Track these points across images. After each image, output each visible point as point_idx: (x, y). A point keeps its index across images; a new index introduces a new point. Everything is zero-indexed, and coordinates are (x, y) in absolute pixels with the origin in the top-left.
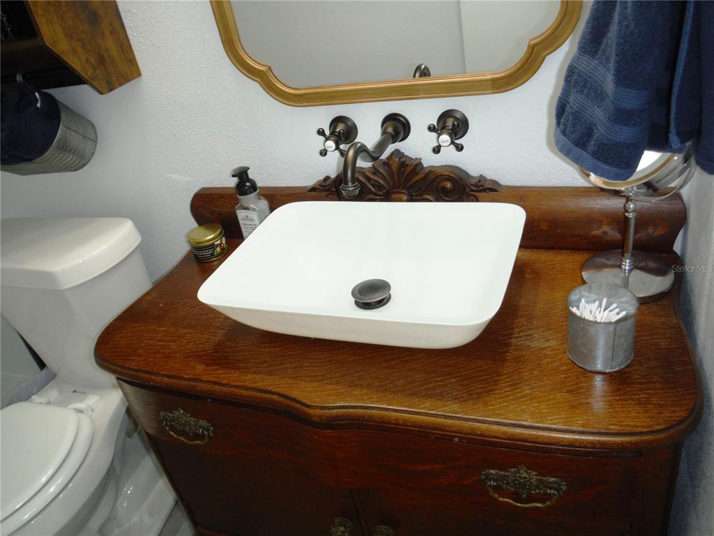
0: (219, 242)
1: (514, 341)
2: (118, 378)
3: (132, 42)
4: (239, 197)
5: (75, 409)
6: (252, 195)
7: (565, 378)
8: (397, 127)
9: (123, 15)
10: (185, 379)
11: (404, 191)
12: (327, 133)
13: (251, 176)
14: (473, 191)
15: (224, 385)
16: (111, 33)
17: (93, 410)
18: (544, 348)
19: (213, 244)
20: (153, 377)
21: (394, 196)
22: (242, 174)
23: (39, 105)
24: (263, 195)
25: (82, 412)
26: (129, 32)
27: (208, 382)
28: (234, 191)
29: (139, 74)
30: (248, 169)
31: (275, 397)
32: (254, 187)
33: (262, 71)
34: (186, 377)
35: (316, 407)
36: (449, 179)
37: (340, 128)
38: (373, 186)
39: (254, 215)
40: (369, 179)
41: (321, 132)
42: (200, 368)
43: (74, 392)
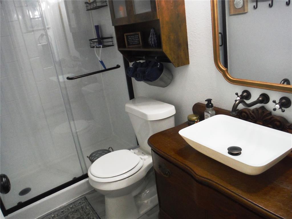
0: (196, 121)
1: (275, 182)
2: (152, 149)
3: (189, 54)
4: (206, 108)
5: (140, 157)
6: (211, 108)
7: (285, 200)
8: (265, 98)
9: (189, 45)
10: (167, 154)
11: (262, 121)
12: (239, 95)
13: (212, 103)
14: (287, 128)
15: (177, 160)
16: (183, 50)
17: (145, 160)
18: (284, 189)
19: (194, 121)
20: (160, 151)
21: (258, 122)
22: (209, 101)
23: (158, 67)
24: (214, 110)
25: (142, 159)
26: (189, 51)
27: (173, 158)
28: (205, 106)
29: (189, 63)
30: (212, 100)
31: (189, 168)
32: (212, 106)
33: (224, 70)
34: (168, 154)
35: (199, 175)
36: (279, 121)
37: (245, 94)
38: (252, 116)
39: (209, 115)
40: (251, 114)
41: (237, 94)
42: (173, 153)
43: (143, 153)
